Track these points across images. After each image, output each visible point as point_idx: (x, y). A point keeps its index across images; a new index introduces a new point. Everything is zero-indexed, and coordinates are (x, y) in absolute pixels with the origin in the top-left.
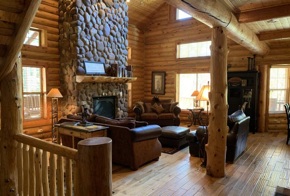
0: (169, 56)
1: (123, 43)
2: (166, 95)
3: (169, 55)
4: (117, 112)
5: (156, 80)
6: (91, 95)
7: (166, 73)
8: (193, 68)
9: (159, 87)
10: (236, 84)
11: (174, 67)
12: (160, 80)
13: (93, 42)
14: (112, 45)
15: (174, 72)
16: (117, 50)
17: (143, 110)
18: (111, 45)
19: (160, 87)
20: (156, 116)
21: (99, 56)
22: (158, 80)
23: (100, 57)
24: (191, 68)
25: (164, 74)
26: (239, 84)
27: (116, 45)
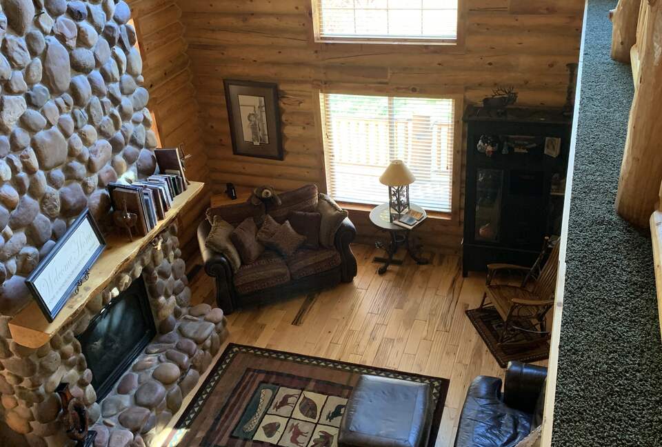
0: (284, 31)
1: (124, 67)
2: (288, 159)
3: (283, 24)
4: (157, 312)
5: (245, 112)
6: (72, 334)
7: (281, 87)
8: (379, 80)
9: (260, 134)
10: (526, 143)
11: (306, 72)
12: (261, 112)
13: (23, 153)
14: (92, 110)
15: (308, 87)
16: (113, 116)
17: (234, 262)
18: (88, 111)
19: (264, 135)
20: (284, 275)
21: (57, 188)
22: (252, 112)
23: (62, 189)
24: (371, 80)
25: (272, 92)
26: (535, 145)
27: (105, 99)
